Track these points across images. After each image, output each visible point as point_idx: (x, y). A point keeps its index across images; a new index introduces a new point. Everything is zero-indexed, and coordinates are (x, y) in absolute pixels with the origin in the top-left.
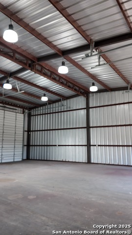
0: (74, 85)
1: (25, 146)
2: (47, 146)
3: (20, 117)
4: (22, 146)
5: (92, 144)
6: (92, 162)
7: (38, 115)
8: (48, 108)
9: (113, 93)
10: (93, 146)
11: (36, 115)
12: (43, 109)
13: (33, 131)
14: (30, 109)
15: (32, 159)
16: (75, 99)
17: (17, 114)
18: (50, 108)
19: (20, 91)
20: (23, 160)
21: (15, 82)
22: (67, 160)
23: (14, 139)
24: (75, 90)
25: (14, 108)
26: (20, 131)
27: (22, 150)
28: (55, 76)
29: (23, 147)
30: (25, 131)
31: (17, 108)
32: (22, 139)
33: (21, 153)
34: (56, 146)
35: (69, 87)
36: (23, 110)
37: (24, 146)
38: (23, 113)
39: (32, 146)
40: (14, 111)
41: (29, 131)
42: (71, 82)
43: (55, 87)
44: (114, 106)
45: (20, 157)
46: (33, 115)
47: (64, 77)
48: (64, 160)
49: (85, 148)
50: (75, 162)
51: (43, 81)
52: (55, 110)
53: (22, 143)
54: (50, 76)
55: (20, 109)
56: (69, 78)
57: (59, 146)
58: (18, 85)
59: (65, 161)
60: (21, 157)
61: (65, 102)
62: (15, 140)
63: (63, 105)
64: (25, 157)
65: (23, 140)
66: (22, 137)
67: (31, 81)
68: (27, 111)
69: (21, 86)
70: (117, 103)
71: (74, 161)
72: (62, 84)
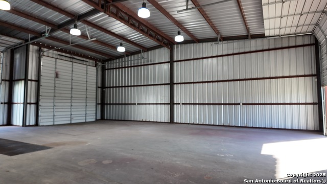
0: (157, 34)
1: (99, 104)
2: (125, 104)
3: (92, 71)
4: (95, 104)
5: (175, 102)
6: (175, 122)
7: (113, 69)
8: (125, 61)
9: (201, 44)
10: (177, 104)
11: (111, 69)
12: (119, 62)
13: (108, 87)
14: (104, 61)
15: (107, 120)
16: (157, 51)
17: (88, 67)
18: (128, 61)
19: (91, 38)
20: (97, 120)
21: (84, 28)
22: (147, 120)
23: (85, 96)
24: (158, 40)
25: (85, 59)
26: (92, 87)
27: (95, 109)
28: (134, 22)
29: (96, 106)
30: (99, 87)
31: (88, 60)
32: (95, 97)
33: (95, 112)
34: (135, 104)
35: (150, 36)
36: (96, 62)
37: (97, 104)
38: (95, 66)
39: (107, 104)
40: (85, 63)
41: (103, 87)
42: (153, 29)
43: (135, 35)
44: (201, 60)
45: (93, 117)
46: (108, 69)
47: (145, 23)
48: (144, 120)
49: (168, 107)
50: (157, 122)
51: (119, 27)
52: (134, 63)
53: (95, 102)
54: (128, 22)
55: (91, 61)
56: (151, 25)
57: (138, 104)
58: (89, 31)
59: (146, 121)
60: (95, 117)
61: (145, 54)
62: (87, 97)
63: (143, 58)
64: (99, 117)
65: (96, 98)
66: (95, 94)
67: (105, 27)
68: (100, 64)
69: (92, 32)
70: (205, 56)
71: (155, 121)
72: (142, 31)
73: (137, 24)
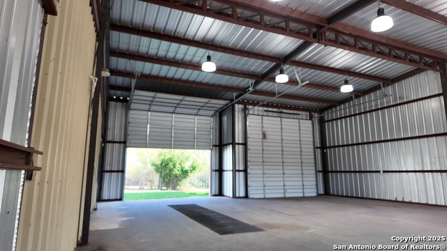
0: (408, 51)
1: (319, 172)
2: (360, 172)
3: (307, 125)
4: (314, 172)
7: (337, 119)
8: (354, 106)
11: (332, 120)
12: (345, 109)
13: (330, 147)
14: (321, 111)
15: (334, 195)
16: (412, 80)
17: (301, 121)
18: (360, 104)
19: (302, 82)
20: (319, 195)
21: (293, 71)
22: (407, 200)
23: (300, 161)
24: (412, 61)
25: (295, 112)
26: (308, 148)
27: (314, 179)
28: (365, 43)
29: (316, 175)
30: (317, 148)
31: (300, 112)
32: (313, 161)
33: (315, 183)
34: (379, 172)
35: (397, 58)
36: (310, 114)
37: (317, 172)
38: (310, 119)
39: (332, 172)
40: (296, 116)
41: (323, 147)
42: (401, 46)
43: (367, 63)
45: (313, 190)
46: (328, 121)
47: (384, 41)
48: (400, 199)
51: (341, 57)
52: (370, 106)
53: (314, 168)
55: (304, 113)
56: (396, 41)
57: (384, 172)
58: (298, 73)
59: (403, 202)
60: (315, 190)
61: (390, 89)
62: (302, 162)
63: (386, 96)
64: (322, 191)
65: (315, 163)
66: (313, 157)
67: (319, 63)
68: (316, 115)
69: (302, 75)
72: (381, 54)
73: (370, 46)
